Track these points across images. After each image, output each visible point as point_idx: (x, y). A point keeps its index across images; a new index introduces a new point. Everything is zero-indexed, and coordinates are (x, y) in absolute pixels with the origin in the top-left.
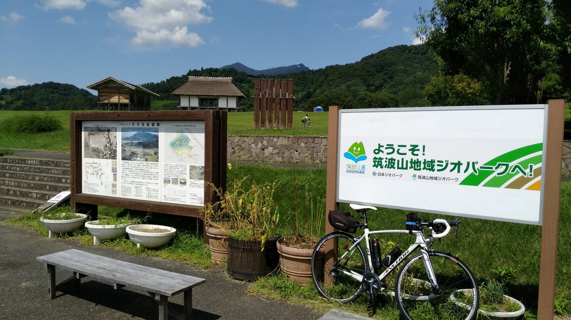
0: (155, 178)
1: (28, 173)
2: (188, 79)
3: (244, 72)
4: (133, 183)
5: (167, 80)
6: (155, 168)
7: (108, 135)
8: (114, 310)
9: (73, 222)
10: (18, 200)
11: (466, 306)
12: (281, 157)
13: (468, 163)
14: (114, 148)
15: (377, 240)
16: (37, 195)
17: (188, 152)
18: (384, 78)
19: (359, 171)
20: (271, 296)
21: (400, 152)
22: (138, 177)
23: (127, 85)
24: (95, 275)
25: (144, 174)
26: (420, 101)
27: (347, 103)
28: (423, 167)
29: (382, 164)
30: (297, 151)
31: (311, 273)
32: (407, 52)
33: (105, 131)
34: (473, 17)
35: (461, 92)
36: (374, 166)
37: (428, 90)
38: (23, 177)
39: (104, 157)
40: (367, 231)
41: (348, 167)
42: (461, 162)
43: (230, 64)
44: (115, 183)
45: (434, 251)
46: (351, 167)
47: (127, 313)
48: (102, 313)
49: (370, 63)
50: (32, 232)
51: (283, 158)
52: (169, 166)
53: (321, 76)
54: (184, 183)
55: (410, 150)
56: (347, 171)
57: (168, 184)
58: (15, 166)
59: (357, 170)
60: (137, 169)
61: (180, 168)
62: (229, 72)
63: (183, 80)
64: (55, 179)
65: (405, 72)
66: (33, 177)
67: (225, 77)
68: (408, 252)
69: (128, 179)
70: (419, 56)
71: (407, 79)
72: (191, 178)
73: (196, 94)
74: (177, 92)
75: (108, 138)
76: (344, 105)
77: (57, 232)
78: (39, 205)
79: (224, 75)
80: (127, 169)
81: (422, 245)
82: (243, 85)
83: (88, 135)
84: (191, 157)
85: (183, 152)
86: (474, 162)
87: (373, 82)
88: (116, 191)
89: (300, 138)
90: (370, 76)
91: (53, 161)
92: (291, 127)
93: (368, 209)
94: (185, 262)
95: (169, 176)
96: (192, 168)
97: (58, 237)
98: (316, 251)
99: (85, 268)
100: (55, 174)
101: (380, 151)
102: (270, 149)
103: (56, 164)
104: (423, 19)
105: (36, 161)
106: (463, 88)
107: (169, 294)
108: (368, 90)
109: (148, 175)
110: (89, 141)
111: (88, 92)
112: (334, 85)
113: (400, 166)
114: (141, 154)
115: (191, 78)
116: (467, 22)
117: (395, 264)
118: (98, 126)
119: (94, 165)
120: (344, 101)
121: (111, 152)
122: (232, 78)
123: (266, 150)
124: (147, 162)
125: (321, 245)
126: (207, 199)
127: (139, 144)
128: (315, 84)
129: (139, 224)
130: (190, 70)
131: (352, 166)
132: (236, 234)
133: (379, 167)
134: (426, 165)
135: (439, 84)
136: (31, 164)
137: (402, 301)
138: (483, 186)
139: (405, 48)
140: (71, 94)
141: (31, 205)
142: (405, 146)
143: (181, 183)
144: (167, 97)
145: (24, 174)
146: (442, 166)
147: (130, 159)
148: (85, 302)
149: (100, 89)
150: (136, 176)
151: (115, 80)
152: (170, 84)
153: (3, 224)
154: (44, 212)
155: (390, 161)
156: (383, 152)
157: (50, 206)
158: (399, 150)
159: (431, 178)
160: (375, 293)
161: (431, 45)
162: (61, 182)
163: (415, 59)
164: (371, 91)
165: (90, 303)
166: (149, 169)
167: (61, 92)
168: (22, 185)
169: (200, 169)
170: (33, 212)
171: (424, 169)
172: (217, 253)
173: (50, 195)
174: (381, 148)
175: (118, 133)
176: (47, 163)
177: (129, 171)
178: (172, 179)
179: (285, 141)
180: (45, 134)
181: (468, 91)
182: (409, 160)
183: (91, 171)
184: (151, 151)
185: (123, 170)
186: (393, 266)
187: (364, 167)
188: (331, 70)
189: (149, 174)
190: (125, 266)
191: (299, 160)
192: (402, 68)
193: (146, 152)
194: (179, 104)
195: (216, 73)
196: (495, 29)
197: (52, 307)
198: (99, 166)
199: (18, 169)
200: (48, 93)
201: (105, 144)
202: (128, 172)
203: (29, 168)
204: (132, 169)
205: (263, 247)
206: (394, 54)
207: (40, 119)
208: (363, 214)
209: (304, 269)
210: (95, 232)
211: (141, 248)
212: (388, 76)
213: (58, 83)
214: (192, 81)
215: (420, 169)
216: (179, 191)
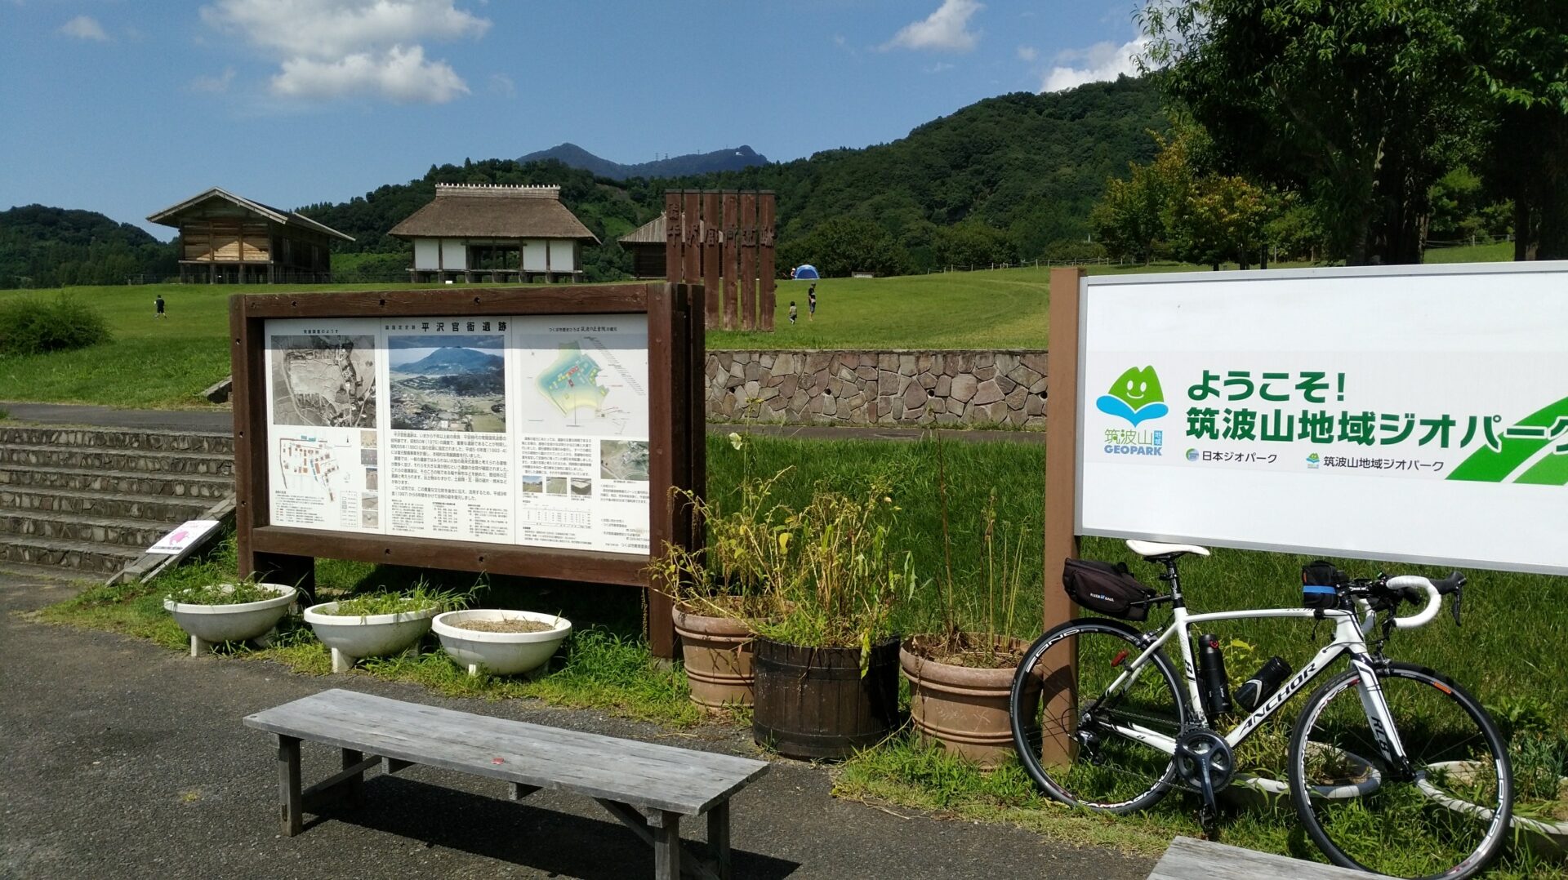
0: (497, 478)
1: (66, 471)
2: (435, 192)
3: (587, 171)
4: (427, 493)
5: (369, 195)
6: (494, 451)
7: (348, 357)
8: (489, 859)
9: (260, 608)
10: (55, 548)
11: (1475, 808)
12: (784, 411)
13: (1473, 420)
14: (367, 395)
15: (1215, 638)
16: (106, 532)
17: (594, 404)
18: (973, 183)
19: (1145, 446)
20: (907, 802)
21: (1269, 391)
22: (444, 476)
23: (265, 213)
24: (446, 763)
25: (463, 467)
26: (1076, 247)
27: (880, 253)
28: (1340, 434)
29: (1216, 427)
30: (829, 392)
31: (1010, 733)
32: (1032, 112)
33: (337, 347)
34: (1301, 17)
35: (1208, 221)
36: (1189, 433)
37: (1100, 216)
38: (52, 482)
39: (337, 420)
40: (1182, 616)
41: (1110, 437)
42: (1451, 419)
43: (544, 149)
44: (372, 493)
45: (1390, 663)
46: (1119, 437)
47: (531, 866)
48: (458, 871)
49: (933, 144)
50: (132, 641)
51: (789, 411)
52: (537, 442)
53: (800, 181)
54: (586, 491)
55: (1298, 387)
56: (1108, 449)
57: (536, 494)
58: (24, 451)
59: (1138, 446)
60: (438, 454)
61: (572, 448)
62: (544, 170)
63: (417, 195)
64: (151, 487)
65: (1029, 166)
66: (85, 480)
67: (536, 186)
68: (1312, 670)
69: (412, 482)
70: (1066, 123)
71: (1033, 186)
72: (604, 475)
73: (458, 234)
74: (404, 229)
75: (346, 367)
76: (870, 260)
77: (214, 640)
78: (121, 561)
79: (530, 178)
80: (409, 453)
81: (1358, 649)
82: (585, 206)
83: (285, 360)
84: (603, 415)
85: (579, 402)
86: (1490, 418)
87: (943, 196)
88: (376, 518)
89: (837, 356)
90: (935, 180)
91: (137, 436)
92: (771, 324)
93: (1183, 553)
94: (619, 712)
95: (537, 472)
96: (609, 447)
97: (220, 652)
98: (1022, 675)
99: (402, 743)
100: (147, 470)
101: (1206, 390)
102: (753, 387)
103: (147, 444)
104: (1157, 20)
105: (83, 436)
106: (1213, 209)
107: (695, 808)
108: (929, 218)
109: (473, 469)
110: (289, 376)
111: (143, 231)
112: (837, 205)
113: (1271, 432)
114: (452, 410)
115: (443, 189)
116: (1287, 29)
117: (1273, 702)
118: (316, 334)
119: (306, 445)
120: (872, 248)
121: (357, 405)
122: (559, 188)
123: (739, 391)
124: (471, 433)
125: (1037, 655)
126: (660, 533)
127: (446, 383)
128: (784, 204)
129: (461, 607)
130: (434, 166)
131: (1123, 435)
132: (780, 632)
133: (1206, 435)
134: (1349, 427)
135: (1133, 198)
136: (67, 444)
137: (1309, 803)
138: (1515, 482)
139: (1028, 102)
140: (93, 238)
141: (94, 564)
142: (1285, 376)
143: (574, 489)
144: (369, 244)
145: (55, 474)
146: (1395, 429)
147: (417, 426)
148: (395, 839)
149: (184, 224)
150: (438, 472)
151: (228, 198)
152: (376, 207)
153: (38, 621)
154: (144, 581)
155: (1240, 418)
156: (1216, 393)
157: (160, 564)
158: (1265, 387)
159: (1365, 463)
160: (1217, 783)
161: (1182, 92)
162: (172, 493)
163: (1054, 131)
164: (939, 221)
165: (408, 841)
166: (476, 453)
167: (66, 234)
168: (56, 506)
169: (633, 450)
170: (109, 582)
171: (1340, 438)
172: (711, 686)
173: (149, 531)
174: (1210, 382)
175: (377, 352)
176: (117, 441)
177: (415, 459)
178: (548, 480)
179: (794, 366)
180: (63, 355)
181: (1225, 216)
182: (1298, 416)
183: (296, 460)
184: (483, 403)
185: (396, 458)
186: (1268, 709)
187: (1158, 436)
188: (827, 162)
189: (477, 468)
190: (516, 733)
191: (835, 417)
192: (1020, 156)
193: (467, 404)
194: (412, 262)
195: (508, 175)
196: (1364, 48)
197: (303, 858)
198: (321, 446)
199: (33, 459)
200: (28, 237)
201: (338, 384)
202: (413, 462)
203: (67, 455)
204: (425, 454)
205: (865, 665)
206: (998, 118)
207: (44, 314)
208: (1168, 567)
209: (988, 723)
210: (337, 636)
211: (481, 678)
212: (983, 178)
213: (55, 209)
214: (446, 198)
215: (1330, 440)
216: (568, 514)
